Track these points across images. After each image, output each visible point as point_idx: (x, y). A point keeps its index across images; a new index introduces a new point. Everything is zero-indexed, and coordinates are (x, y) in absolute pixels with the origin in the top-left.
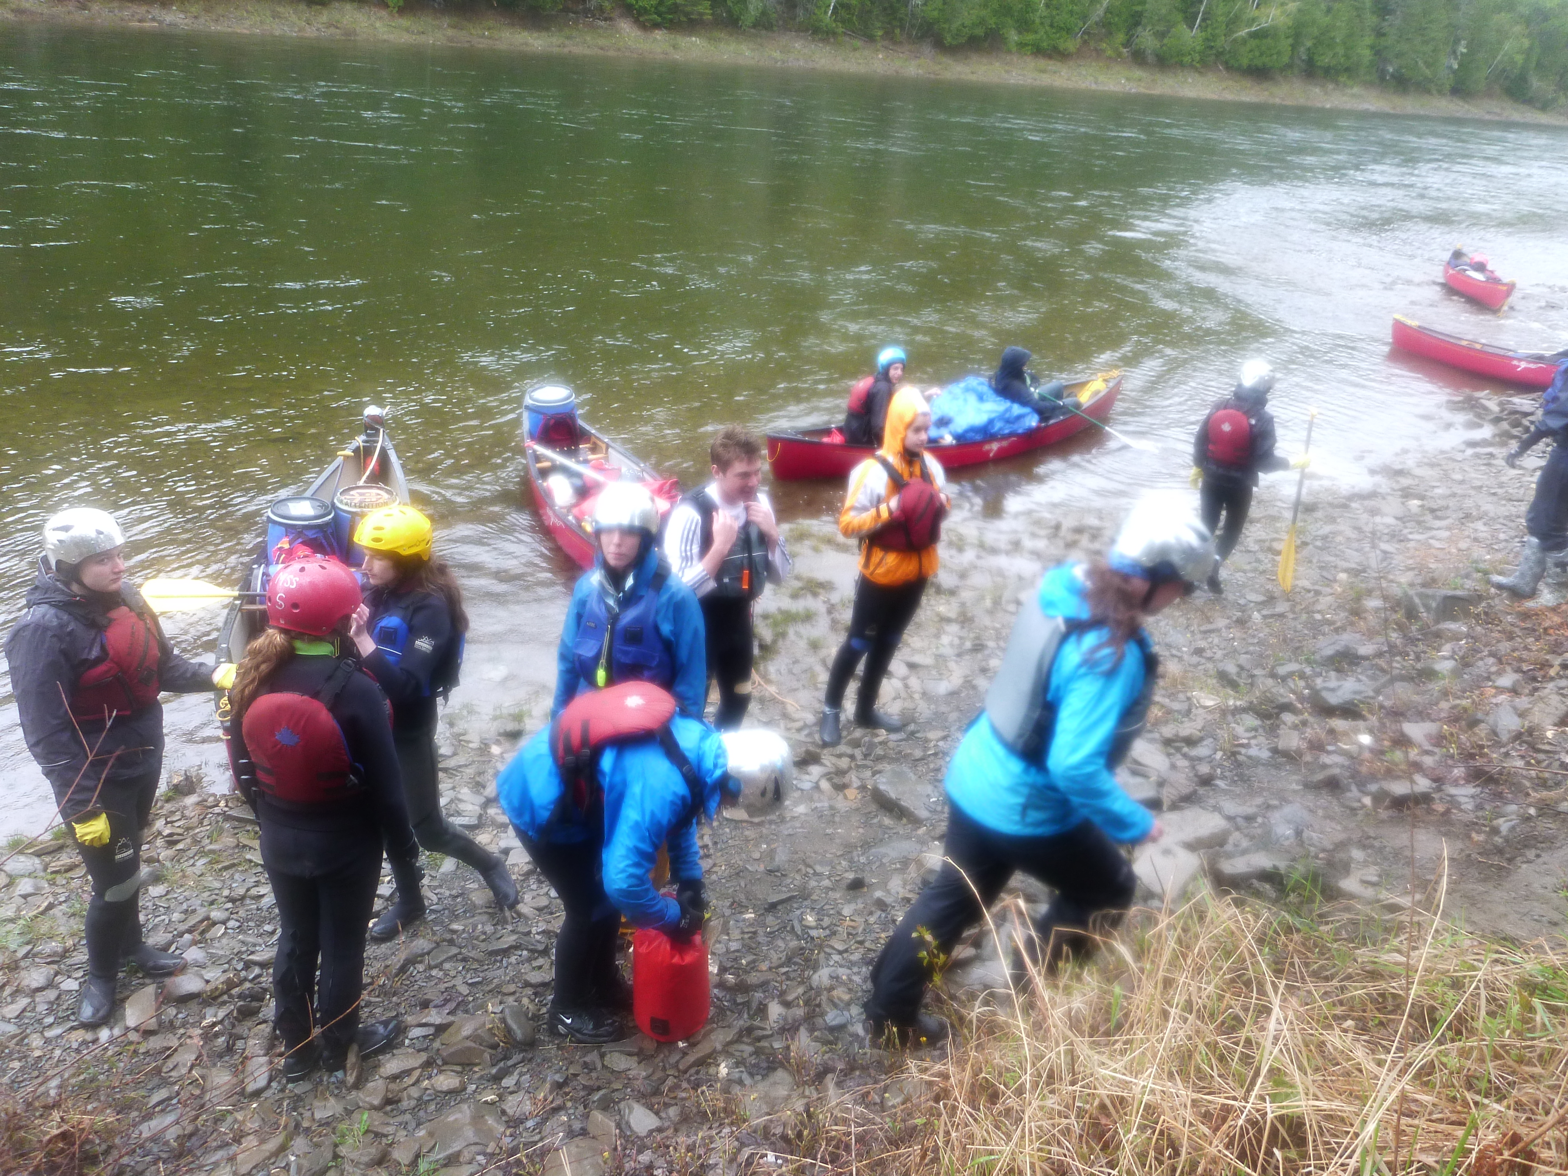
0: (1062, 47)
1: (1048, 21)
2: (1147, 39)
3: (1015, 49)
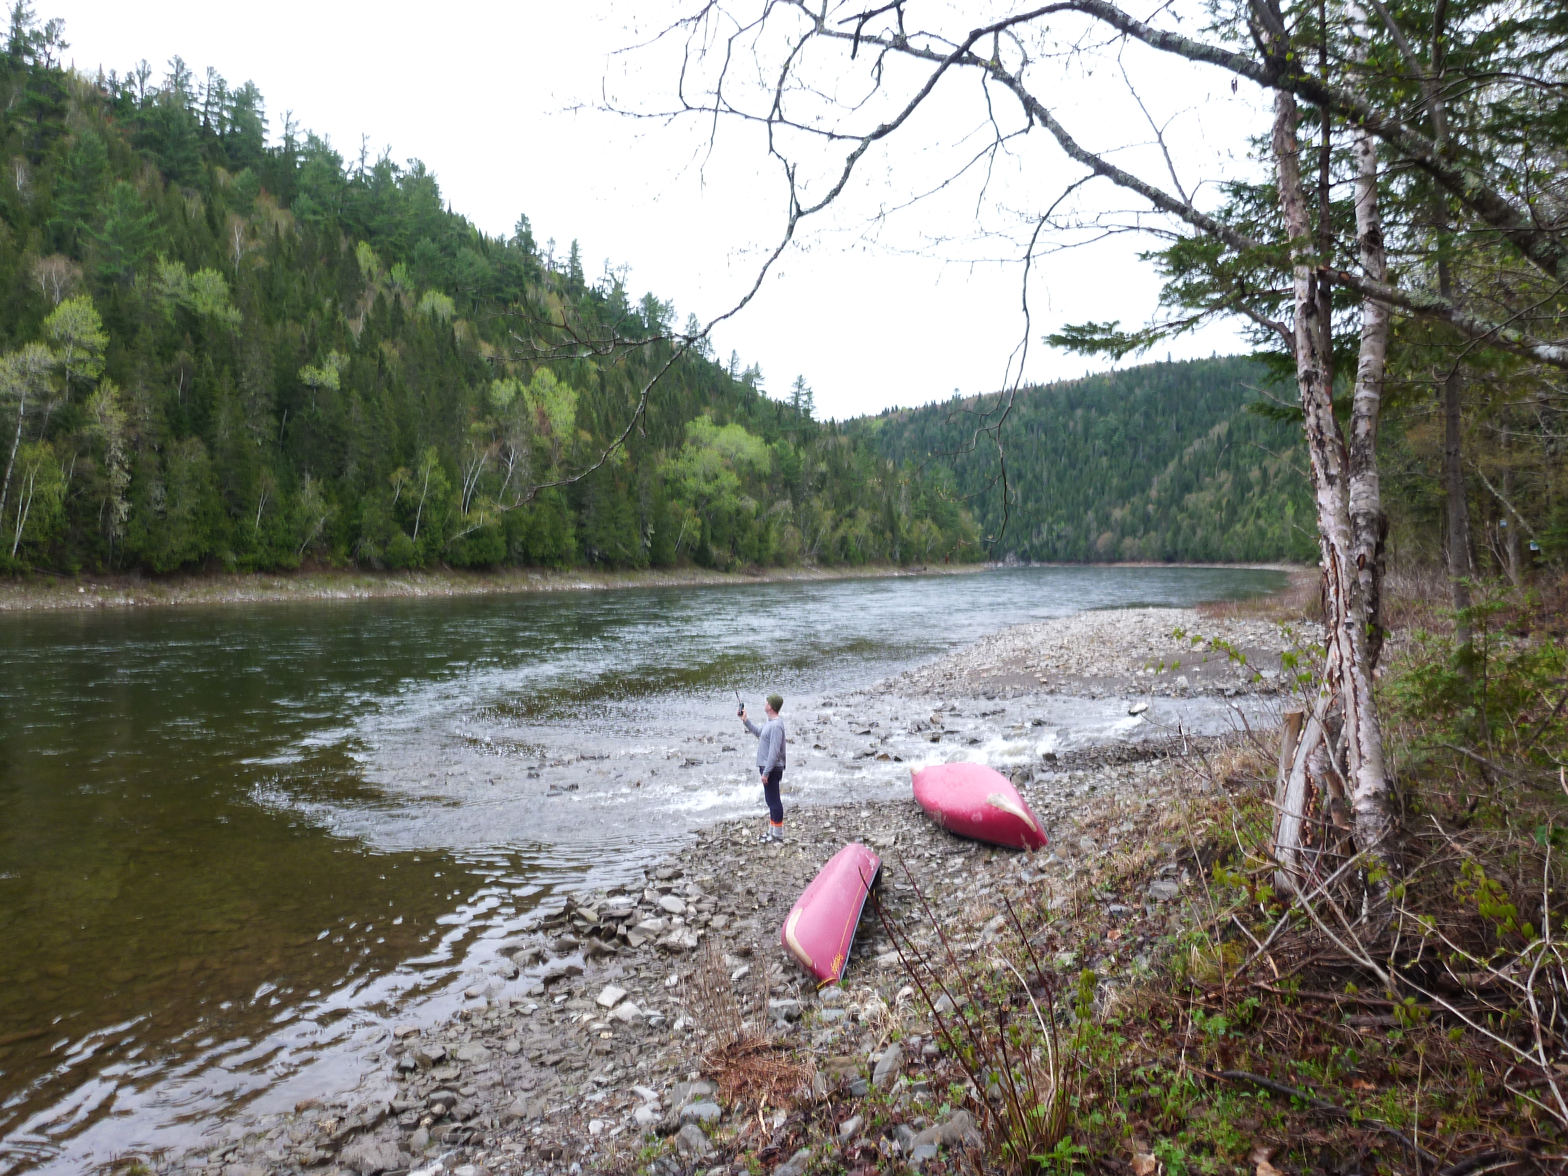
0: (284, 562)
1: (265, 541)
2: (369, 548)
3: (235, 570)
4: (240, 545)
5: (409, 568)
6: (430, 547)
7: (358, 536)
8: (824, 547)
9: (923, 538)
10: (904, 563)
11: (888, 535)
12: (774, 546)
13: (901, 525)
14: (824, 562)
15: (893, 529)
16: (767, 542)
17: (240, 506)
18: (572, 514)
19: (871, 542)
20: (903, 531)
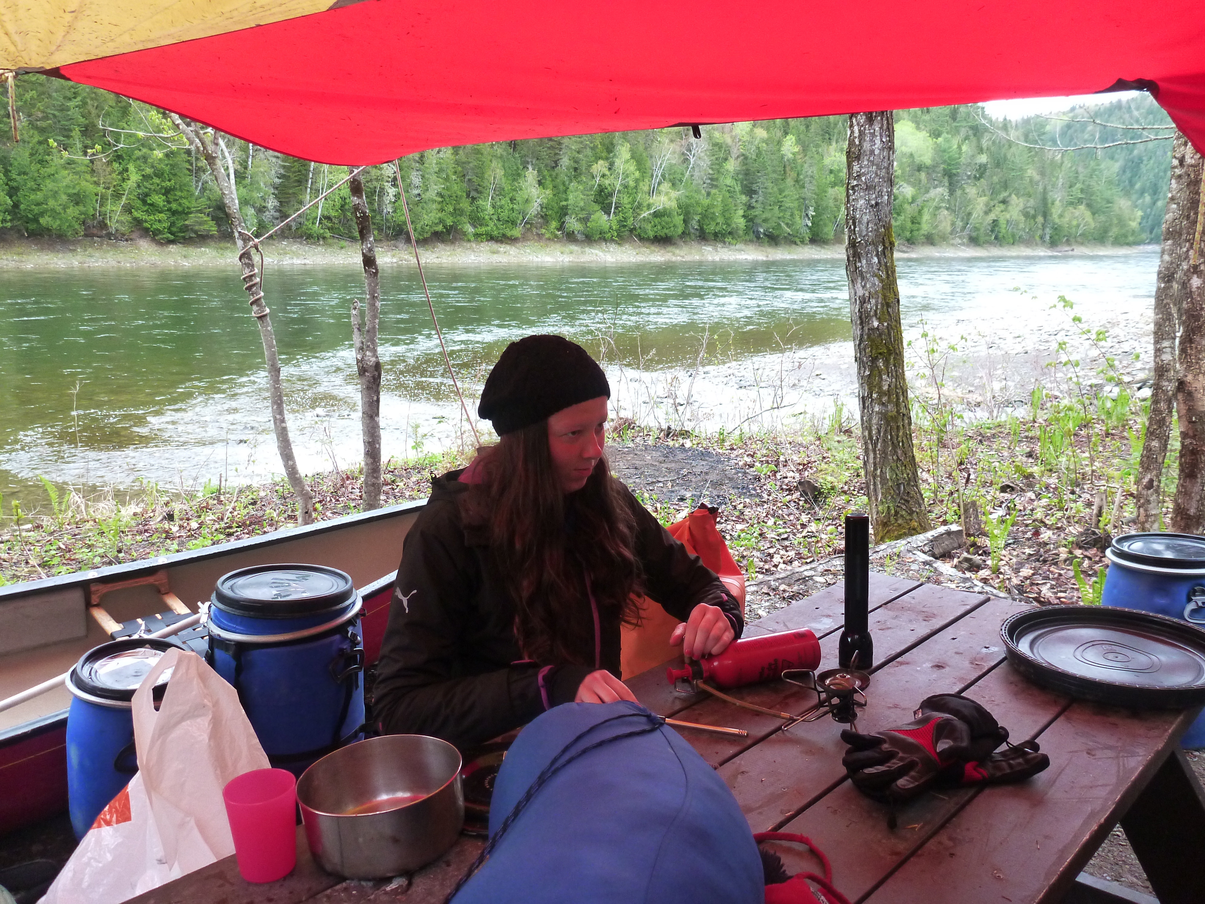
0: (509, 234)
1: (495, 217)
2: (573, 224)
3: (472, 239)
4: (476, 220)
5: (605, 240)
6: (622, 224)
7: (566, 214)
8: (976, 229)
9: (1075, 223)
10: (1053, 244)
11: (1040, 219)
12: (925, 227)
13: (1053, 210)
14: (974, 241)
15: (1045, 215)
16: (919, 223)
17: (476, 190)
18: (744, 198)
19: (1022, 226)
20: (1055, 216)
